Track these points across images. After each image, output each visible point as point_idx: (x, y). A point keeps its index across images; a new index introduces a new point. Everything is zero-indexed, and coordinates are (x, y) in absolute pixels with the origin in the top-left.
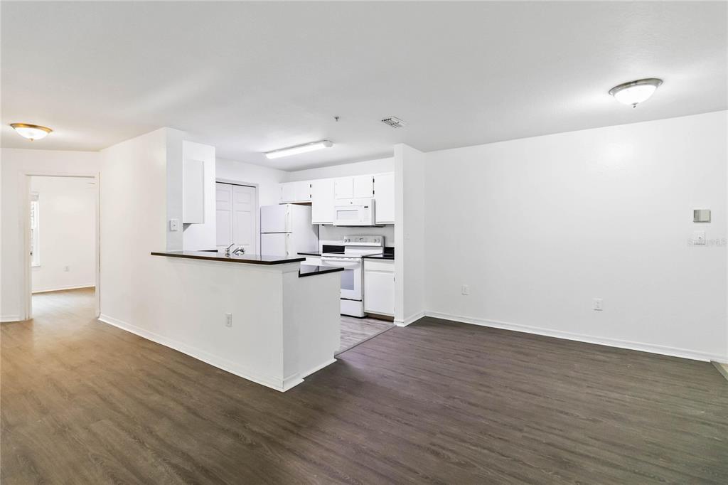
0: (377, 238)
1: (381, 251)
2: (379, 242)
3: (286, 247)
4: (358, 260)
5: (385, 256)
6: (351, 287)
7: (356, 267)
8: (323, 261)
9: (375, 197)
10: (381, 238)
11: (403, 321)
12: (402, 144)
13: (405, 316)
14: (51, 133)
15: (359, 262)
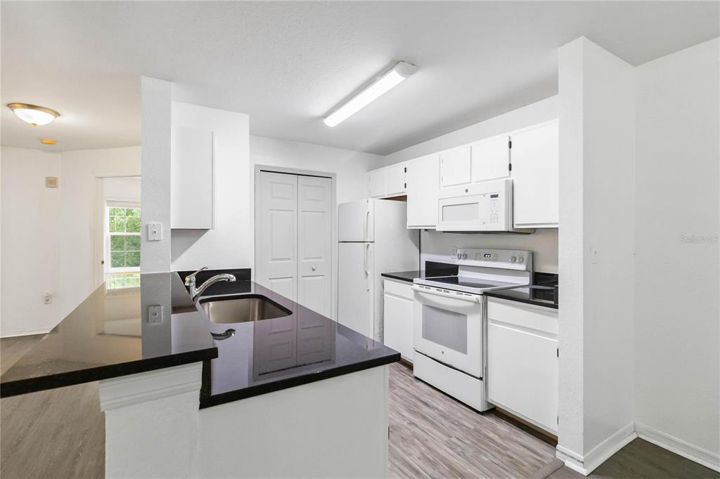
0: (517, 254)
1: (526, 280)
2: (521, 263)
3: (365, 264)
4: (474, 297)
5: (535, 293)
6: (463, 349)
7: (472, 310)
8: (416, 291)
9: (514, 176)
10: (525, 255)
11: (582, 458)
12: (581, 40)
13: (587, 447)
14: (58, 118)
15: (477, 303)
